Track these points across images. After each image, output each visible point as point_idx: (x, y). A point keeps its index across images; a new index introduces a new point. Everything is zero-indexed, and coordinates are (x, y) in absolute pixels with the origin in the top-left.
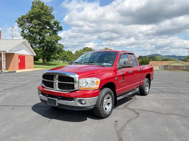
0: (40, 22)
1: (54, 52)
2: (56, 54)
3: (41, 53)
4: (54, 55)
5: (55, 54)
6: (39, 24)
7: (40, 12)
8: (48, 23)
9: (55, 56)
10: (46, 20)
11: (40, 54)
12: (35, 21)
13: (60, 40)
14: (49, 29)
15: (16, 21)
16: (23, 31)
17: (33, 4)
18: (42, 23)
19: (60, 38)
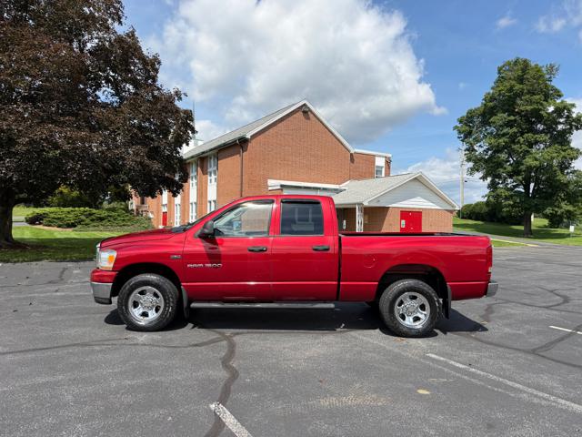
0: (512, 118)
1: (555, 198)
2: (563, 204)
3: (512, 203)
4: (555, 206)
5: (556, 204)
6: (510, 124)
7: (511, 90)
8: (537, 115)
9: (556, 209)
10: (529, 108)
11: (510, 205)
12: (501, 117)
13: (576, 158)
14: (542, 131)
15: (455, 128)
16: (471, 149)
17: (499, 73)
18: (517, 117)
19: (576, 154)
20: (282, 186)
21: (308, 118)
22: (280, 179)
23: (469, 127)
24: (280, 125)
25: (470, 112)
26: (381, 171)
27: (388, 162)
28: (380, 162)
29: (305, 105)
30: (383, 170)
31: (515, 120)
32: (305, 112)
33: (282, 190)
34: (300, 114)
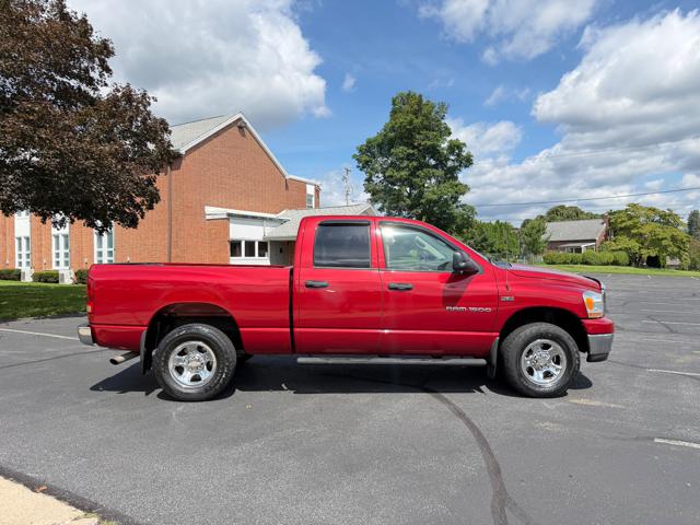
0: (411, 151)
6: (409, 157)
7: (411, 123)
8: (433, 151)
10: (429, 143)
12: (401, 150)
13: (463, 194)
14: (435, 167)
15: (354, 156)
16: (369, 180)
17: (394, 104)
18: (416, 151)
19: (464, 189)
20: (230, 215)
21: (244, 135)
22: (226, 207)
23: (368, 155)
24: (215, 140)
25: (369, 142)
26: (311, 201)
27: (317, 191)
28: (310, 190)
29: (240, 119)
30: (313, 199)
31: (414, 154)
32: (240, 127)
33: (228, 219)
34: (235, 130)
